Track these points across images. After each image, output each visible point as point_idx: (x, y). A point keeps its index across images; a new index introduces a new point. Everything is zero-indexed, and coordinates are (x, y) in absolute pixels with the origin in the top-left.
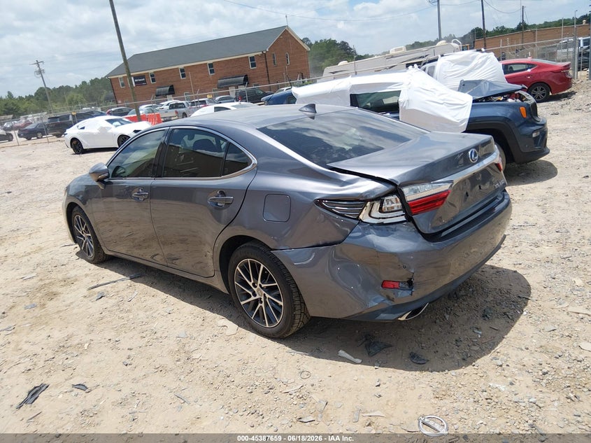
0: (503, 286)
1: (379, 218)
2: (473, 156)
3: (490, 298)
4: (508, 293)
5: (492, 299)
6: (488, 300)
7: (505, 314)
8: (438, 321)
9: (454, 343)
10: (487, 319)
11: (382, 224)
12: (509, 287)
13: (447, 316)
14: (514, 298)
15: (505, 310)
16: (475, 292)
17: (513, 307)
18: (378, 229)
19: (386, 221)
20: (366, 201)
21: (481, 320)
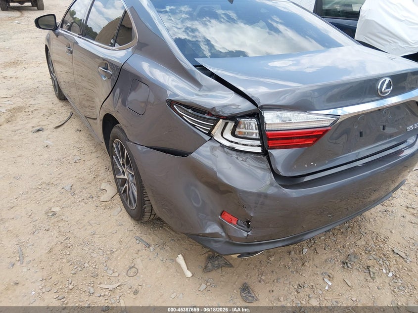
0: (383, 231)
1: (232, 142)
2: (385, 86)
3: (361, 243)
4: (384, 242)
5: (364, 243)
6: (359, 243)
7: (368, 267)
8: (293, 253)
9: (296, 287)
10: (346, 267)
11: (233, 149)
12: (389, 234)
13: (305, 250)
14: (387, 249)
15: (370, 263)
16: (350, 229)
17: (381, 262)
18: (227, 153)
19: (238, 147)
20: (219, 117)
21: (339, 266)
